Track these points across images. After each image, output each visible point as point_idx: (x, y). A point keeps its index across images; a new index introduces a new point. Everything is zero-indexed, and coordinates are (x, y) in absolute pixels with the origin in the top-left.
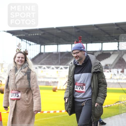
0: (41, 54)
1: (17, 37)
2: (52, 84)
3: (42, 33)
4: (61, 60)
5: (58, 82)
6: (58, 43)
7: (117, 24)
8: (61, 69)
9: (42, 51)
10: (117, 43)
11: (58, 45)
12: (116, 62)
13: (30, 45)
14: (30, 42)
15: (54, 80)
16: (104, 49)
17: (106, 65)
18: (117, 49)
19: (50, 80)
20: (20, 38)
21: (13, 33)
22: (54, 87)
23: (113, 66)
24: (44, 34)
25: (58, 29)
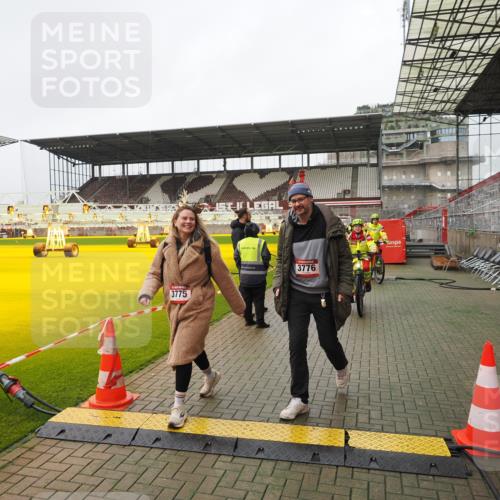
0: (94, 179)
1: (50, 151)
2: (117, 232)
3: (95, 143)
6: (124, 160)
7: (222, 129)
9: (97, 175)
10: (222, 160)
11: (123, 164)
12: (222, 190)
13: (74, 164)
14: (73, 160)
16: (202, 170)
17: (208, 197)
18: (222, 169)
20: (55, 152)
21: (42, 144)
23: (218, 198)
24: (98, 145)
25: (123, 136)
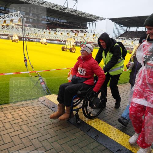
0: (127, 32)
1: (115, 22)
2: (131, 49)
3: (129, 20)
4: (138, 36)
5: (133, 48)
6: (138, 26)
8: (135, 40)
9: (128, 30)
11: (137, 27)
13: (121, 27)
14: (121, 25)
15: (132, 47)
19: (129, 47)
20: (117, 23)
21: (113, 20)
22: (131, 51)
24: (130, 20)
25: (139, 17)
